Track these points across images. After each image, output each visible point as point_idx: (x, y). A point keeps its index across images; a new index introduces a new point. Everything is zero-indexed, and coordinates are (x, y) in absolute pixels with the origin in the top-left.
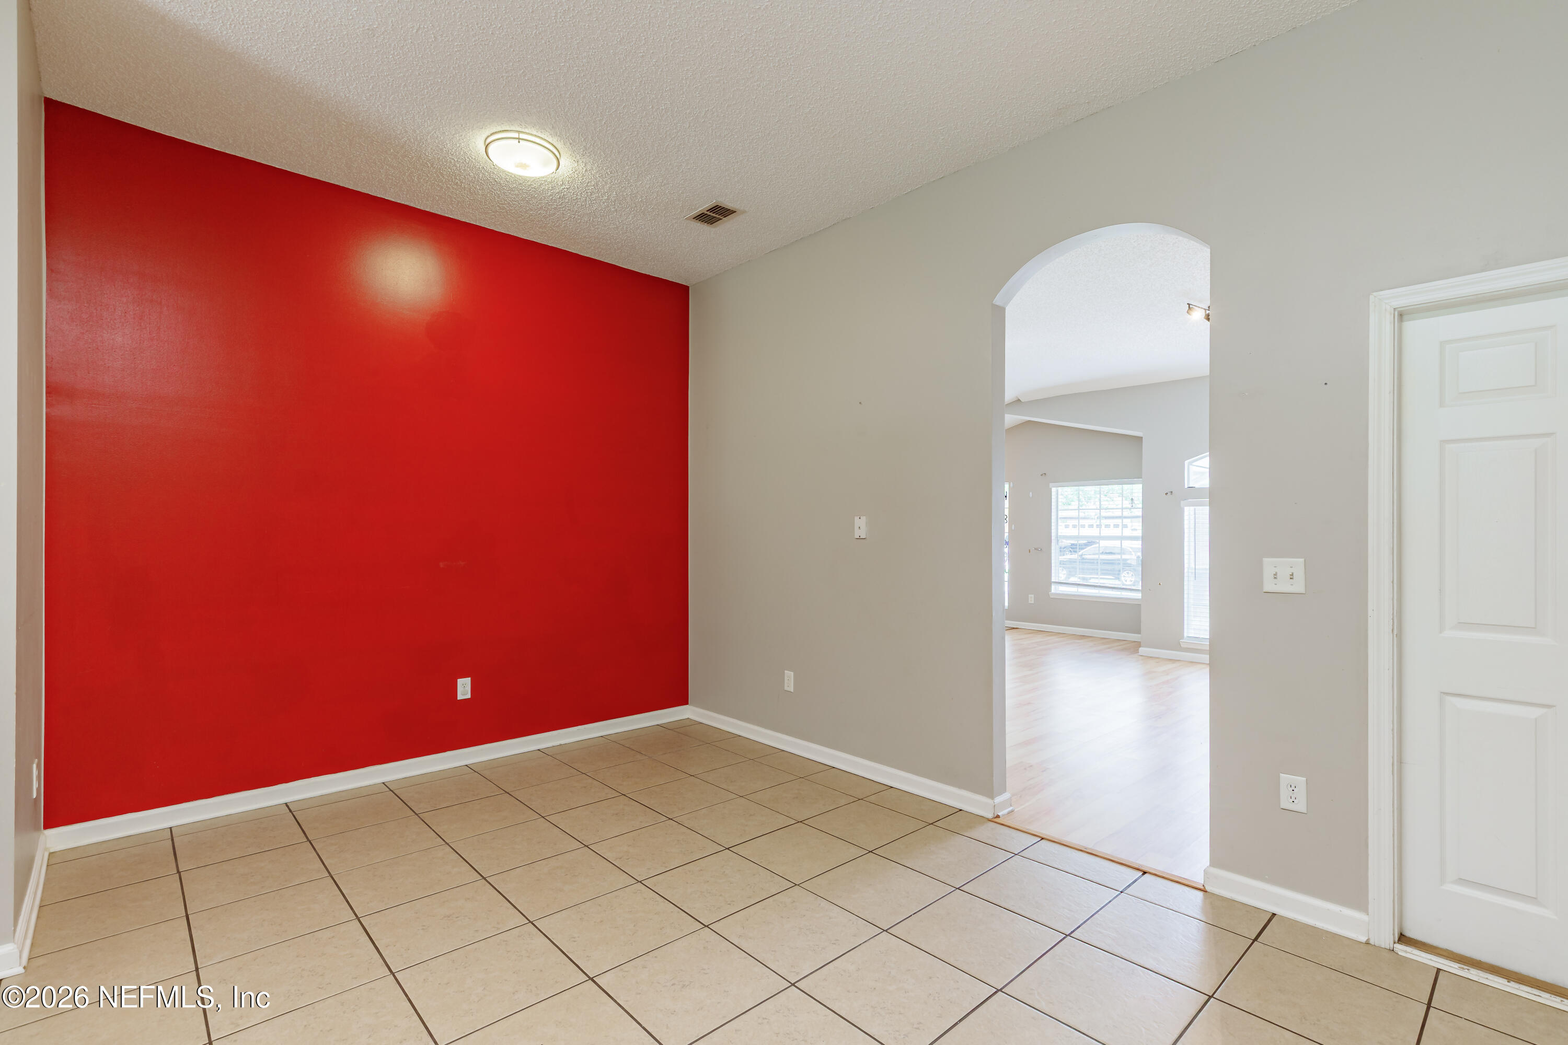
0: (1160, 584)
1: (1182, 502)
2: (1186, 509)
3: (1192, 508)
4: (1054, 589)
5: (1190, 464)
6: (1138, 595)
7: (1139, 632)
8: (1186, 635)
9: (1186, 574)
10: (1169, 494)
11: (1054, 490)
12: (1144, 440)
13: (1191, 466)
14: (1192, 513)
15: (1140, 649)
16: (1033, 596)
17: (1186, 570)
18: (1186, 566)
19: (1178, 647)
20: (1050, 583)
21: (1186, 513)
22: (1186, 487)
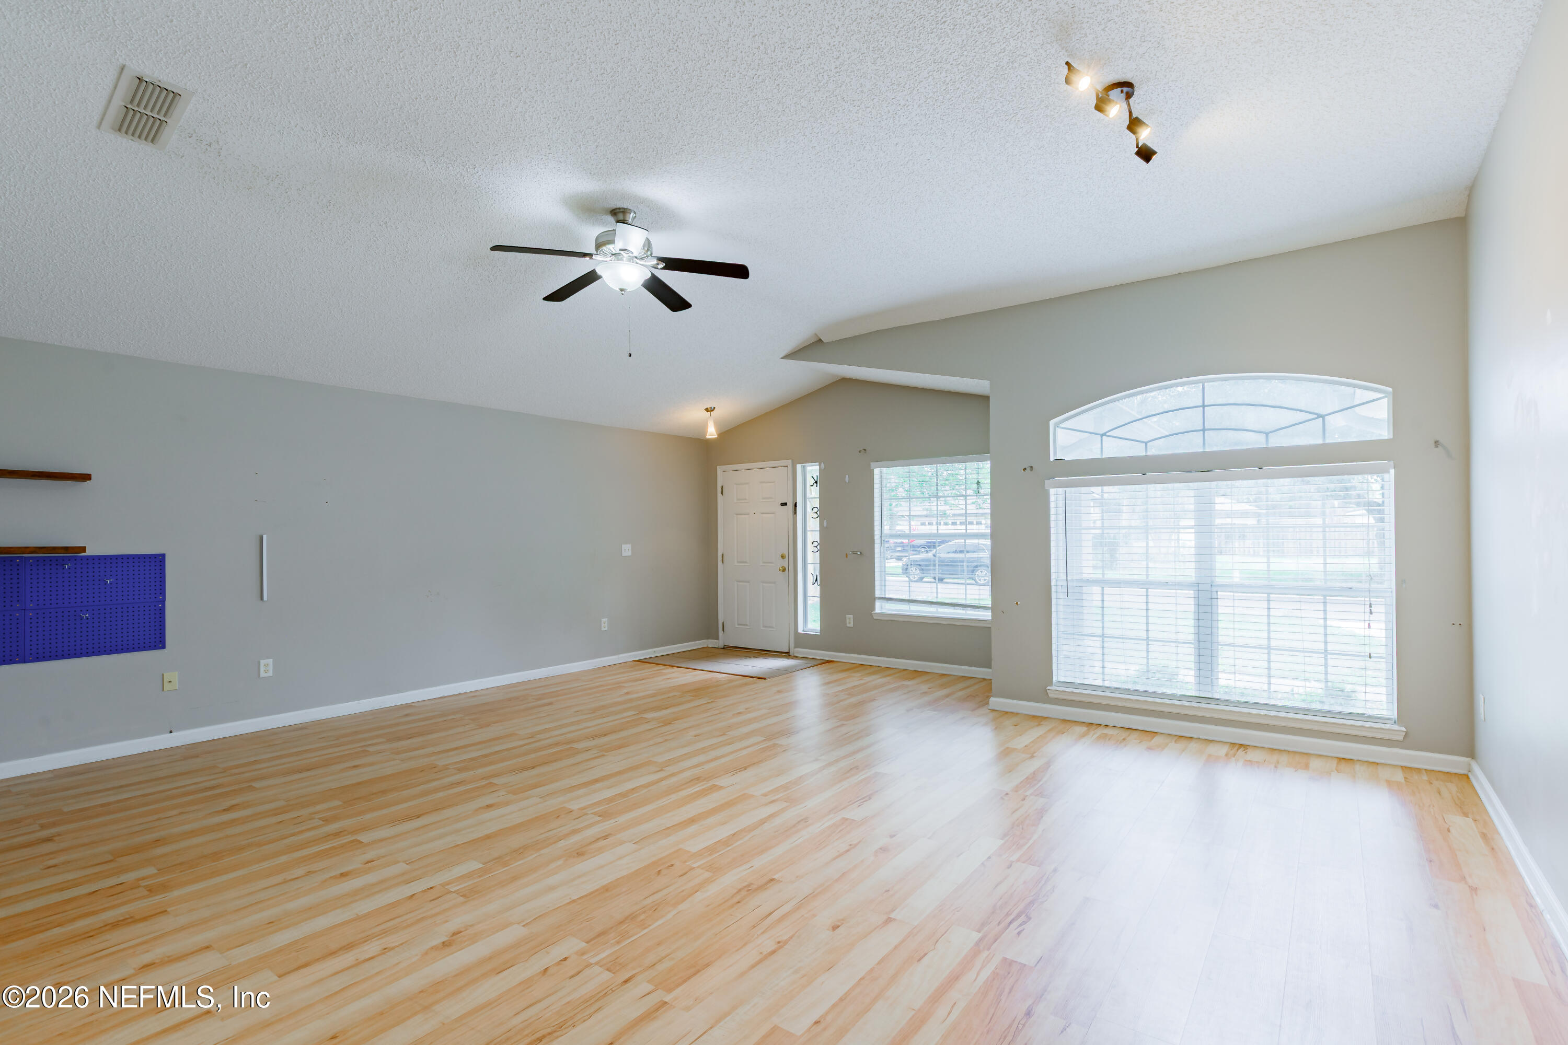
0: (1017, 603)
1: (1047, 482)
2: (1052, 491)
3: (1061, 491)
4: (881, 608)
5: (1057, 425)
6: (987, 615)
7: (989, 666)
8: (1055, 679)
9: (1053, 589)
10: (1028, 469)
11: (877, 471)
12: (992, 401)
13: (1058, 430)
14: (1061, 497)
15: (992, 699)
16: (851, 616)
17: (1053, 583)
18: (1053, 576)
19: (1044, 697)
20: (873, 599)
21: (1052, 498)
22: (1052, 459)
